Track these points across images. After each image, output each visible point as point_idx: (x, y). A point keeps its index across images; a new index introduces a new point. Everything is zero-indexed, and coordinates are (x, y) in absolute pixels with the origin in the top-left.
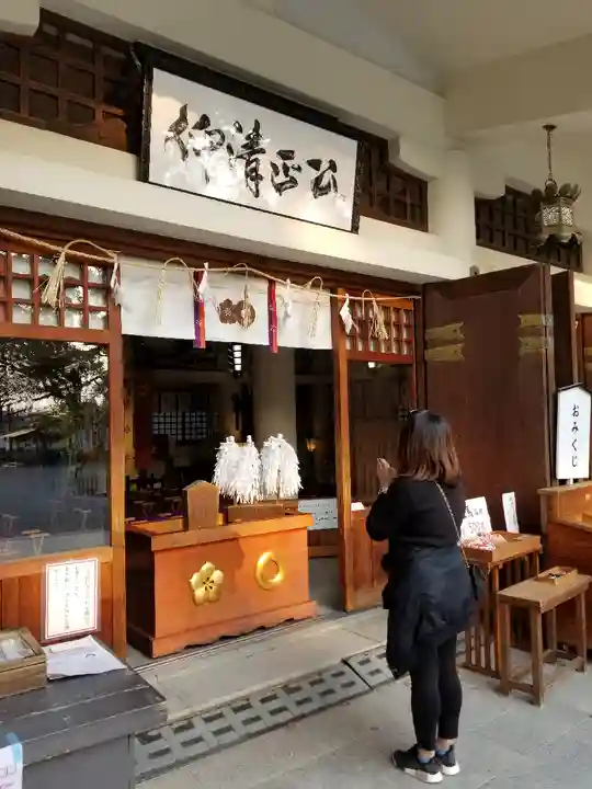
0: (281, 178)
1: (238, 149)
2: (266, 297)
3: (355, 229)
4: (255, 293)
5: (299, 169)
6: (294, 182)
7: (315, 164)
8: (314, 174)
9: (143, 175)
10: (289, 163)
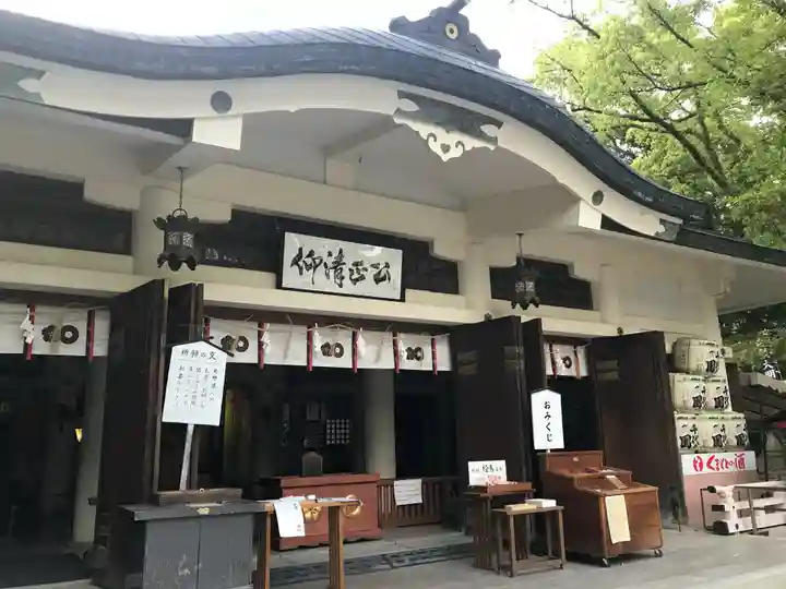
0: (355, 276)
1: (330, 265)
2: (350, 340)
3: (402, 299)
4: (343, 337)
5: (366, 270)
6: (363, 278)
7: (375, 266)
8: (376, 271)
9: (279, 285)
10: (360, 268)
